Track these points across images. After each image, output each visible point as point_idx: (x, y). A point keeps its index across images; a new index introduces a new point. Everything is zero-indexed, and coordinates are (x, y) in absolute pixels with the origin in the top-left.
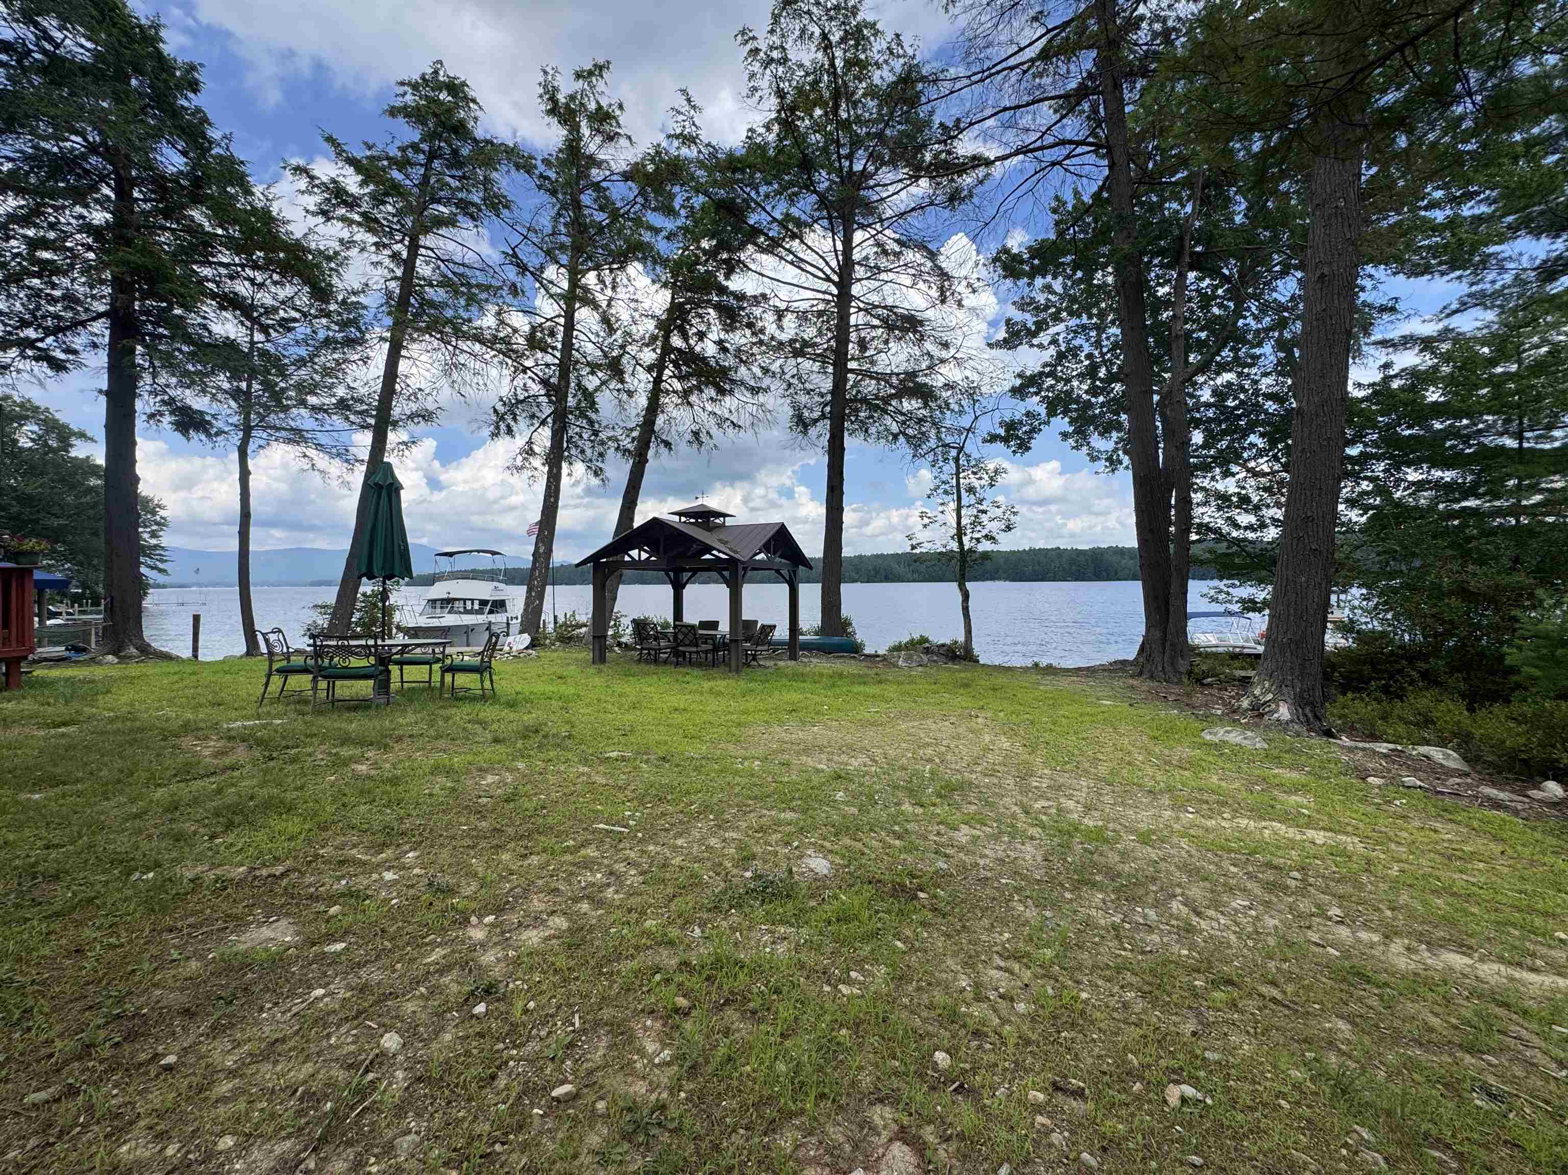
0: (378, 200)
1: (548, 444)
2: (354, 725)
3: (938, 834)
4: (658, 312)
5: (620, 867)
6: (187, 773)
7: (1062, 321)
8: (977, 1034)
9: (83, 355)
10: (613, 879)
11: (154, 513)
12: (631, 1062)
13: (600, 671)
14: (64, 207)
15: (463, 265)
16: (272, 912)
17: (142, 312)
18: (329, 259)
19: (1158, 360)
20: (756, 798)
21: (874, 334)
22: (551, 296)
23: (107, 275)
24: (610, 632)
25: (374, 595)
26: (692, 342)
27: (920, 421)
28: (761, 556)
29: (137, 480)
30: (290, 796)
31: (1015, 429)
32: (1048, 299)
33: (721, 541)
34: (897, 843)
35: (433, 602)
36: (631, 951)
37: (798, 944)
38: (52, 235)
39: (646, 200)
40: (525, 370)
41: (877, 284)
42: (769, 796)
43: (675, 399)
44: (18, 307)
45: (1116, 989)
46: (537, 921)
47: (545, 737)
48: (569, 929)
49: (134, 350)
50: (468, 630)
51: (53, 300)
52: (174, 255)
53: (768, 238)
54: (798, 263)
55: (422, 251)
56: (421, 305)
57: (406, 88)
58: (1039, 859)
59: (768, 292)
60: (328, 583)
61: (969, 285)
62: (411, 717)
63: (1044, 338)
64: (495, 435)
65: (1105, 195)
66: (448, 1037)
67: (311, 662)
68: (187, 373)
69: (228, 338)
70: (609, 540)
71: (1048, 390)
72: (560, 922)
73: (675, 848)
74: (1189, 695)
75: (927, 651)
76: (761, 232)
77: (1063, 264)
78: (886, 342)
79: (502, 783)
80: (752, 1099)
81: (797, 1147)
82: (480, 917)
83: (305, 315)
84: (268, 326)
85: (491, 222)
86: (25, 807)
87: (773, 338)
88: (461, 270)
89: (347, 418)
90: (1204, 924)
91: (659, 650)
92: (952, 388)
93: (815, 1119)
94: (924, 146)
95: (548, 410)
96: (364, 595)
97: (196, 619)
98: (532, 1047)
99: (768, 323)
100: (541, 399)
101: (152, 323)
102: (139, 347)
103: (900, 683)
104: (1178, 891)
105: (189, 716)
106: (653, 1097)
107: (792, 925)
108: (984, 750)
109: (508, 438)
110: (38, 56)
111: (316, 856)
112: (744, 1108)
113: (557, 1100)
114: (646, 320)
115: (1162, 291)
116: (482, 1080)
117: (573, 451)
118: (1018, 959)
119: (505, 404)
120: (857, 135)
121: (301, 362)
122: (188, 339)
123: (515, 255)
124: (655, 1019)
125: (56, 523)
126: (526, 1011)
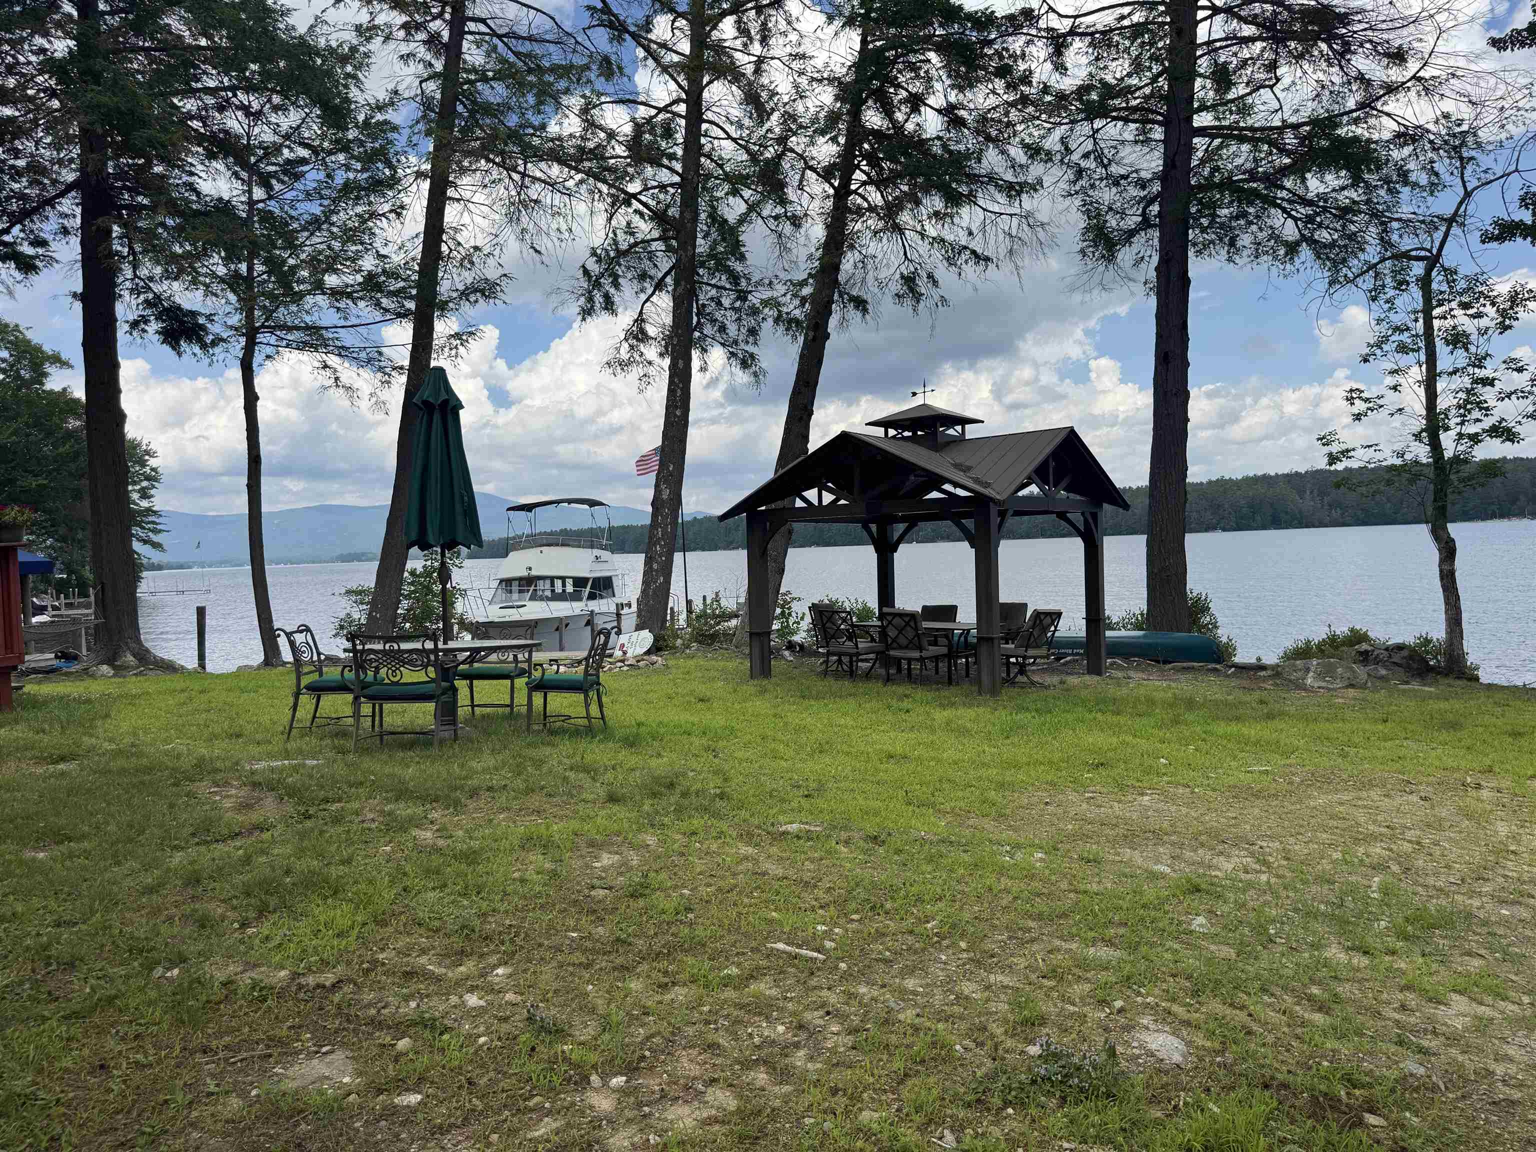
1: (668, 320)
2: (412, 769)
3: (1403, 1008)
4: (840, 71)
5: (814, 1017)
6: (208, 832)
9: (54, 246)
10: (803, 1036)
11: (143, 464)
13: (763, 691)
14: (22, 40)
15: (530, 38)
16: (326, 1041)
17: (117, 176)
18: (344, 59)
20: (1039, 917)
21: (1245, 53)
22: (665, 69)
23: (74, 129)
24: (776, 626)
25: (427, 573)
26: (899, 116)
27: (1345, 212)
28: (1034, 489)
29: (122, 416)
30: (335, 871)
33: (958, 466)
34: (1318, 1018)
35: (507, 583)
38: (10, 82)
40: (629, 198)
42: (1064, 915)
43: (873, 222)
46: (690, 1092)
47: (684, 795)
48: (739, 1111)
49: (110, 231)
50: (560, 625)
51: (17, 174)
52: (150, 85)
55: (471, 26)
56: (472, 113)
62: (488, 760)
64: (587, 312)
67: (349, 675)
68: (174, 258)
69: (220, 199)
70: (768, 475)
72: (722, 1098)
73: (902, 993)
75: (1365, 657)
78: (1272, 67)
79: (624, 867)
82: (605, 1077)
83: (315, 151)
84: (271, 175)
86: (32, 867)
87: (1046, 89)
88: (526, 47)
89: (378, 304)
91: (855, 656)
92: (1414, 140)
95: (665, 263)
96: (413, 573)
97: (201, 612)
99: (1038, 62)
100: (655, 246)
101: (129, 190)
102: (115, 228)
103: (1307, 719)
105: (203, 751)
108: (1496, 852)
109: (606, 315)
111: (375, 963)
114: (818, 88)
117: (708, 330)
119: (599, 260)
121: (315, 224)
122: (174, 208)
123: (607, 10)
125: (33, 483)
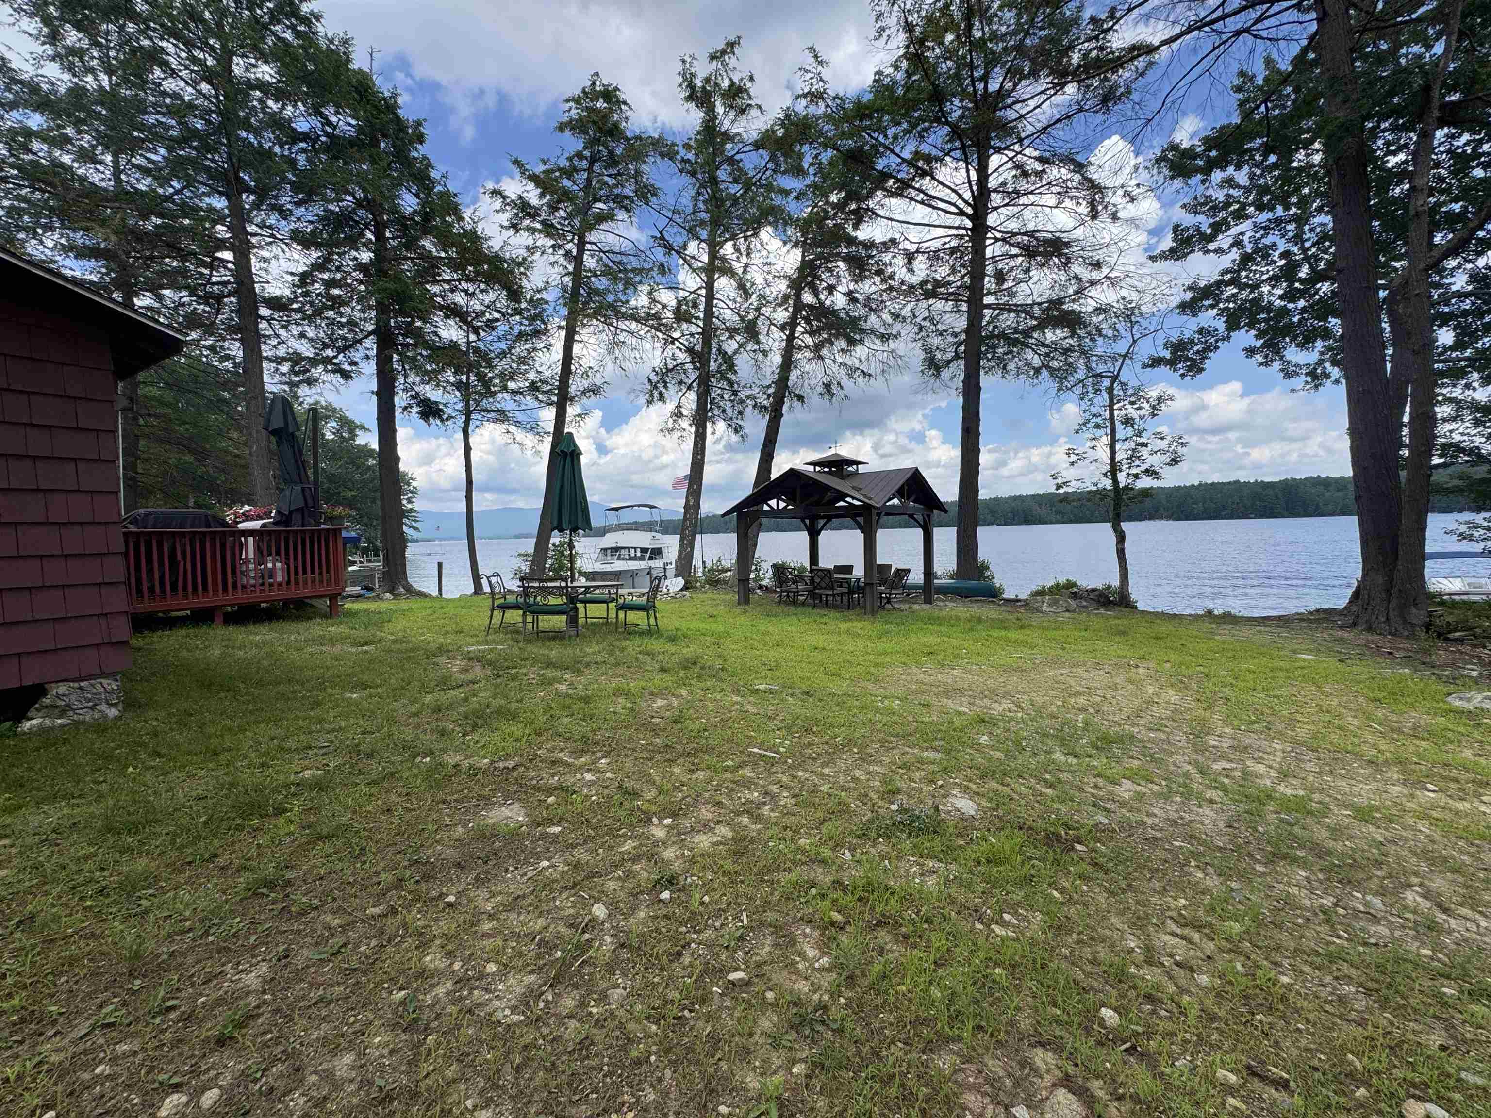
0: (553, 208)
1: (694, 406)
2: (554, 652)
3: (1096, 786)
4: (790, 272)
5: (774, 789)
6: (445, 684)
7: (1248, 217)
8: (1149, 998)
9: (361, 365)
10: (768, 798)
11: (409, 484)
12: (794, 963)
13: (745, 612)
14: (344, 253)
15: (621, 253)
16: (509, 797)
17: (396, 328)
18: (519, 265)
19: (1387, 248)
20: (897, 735)
21: (1013, 264)
22: (694, 270)
23: (373, 302)
24: (752, 576)
25: (562, 545)
26: (822, 297)
27: (1067, 351)
28: (896, 501)
29: (397, 459)
30: (513, 706)
31: (1185, 349)
32: (1228, 195)
33: (854, 488)
34: (1049, 791)
35: (604, 550)
36: (789, 864)
37: (947, 880)
38: (338, 276)
39: (776, 164)
40: (674, 341)
41: (1016, 209)
42: (910, 734)
43: (808, 354)
44: (322, 335)
45: (1328, 979)
46: (706, 827)
47: (702, 668)
48: (733, 838)
49: (392, 358)
50: (633, 574)
51: (341, 326)
52: (414, 278)
53: (898, 180)
54: (929, 201)
55: (588, 246)
56: (589, 294)
57: (572, 104)
58: (1221, 825)
59: (897, 236)
60: (527, 536)
61: (1127, 194)
62: (595, 648)
63: (1224, 241)
64: (650, 402)
65: (1312, 56)
66: (642, 914)
67: (521, 600)
68: (426, 373)
69: (452, 341)
70: (749, 492)
71: (1228, 300)
72: (724, 831)
73: (822, 776)
74: (1427, 652)
75: (1075, 596)
76: (891, 176)
77: (1250, 150)
78: (1027, 271)
79: (670, 707)
80: (909, 1017)
81: (956, 1071)
82: (660, 819)
83: (503, 315)
84: (479, 327)
85: (641, 209)
86: (350, 702)
87: (903, 283)
88: (618, 258)
89: (537, 398)
90: (1453, 923)
91: (797, 593)
92: (1105, 311)
93: (974, 1049)
94: (1071, 47)
95: (693, 376)
96: (554, 545)
97: (440, 565)
98: (708, 934)
99: (898, 267)
100: (687, 366)
101: (402, 335)
102: (395, 356)
103: (1043, 629)
104: (1415, 880)
105: (442, 640)
106: (816, 997)
107: (940, 861)
108: (1147, 702)
109: (660, 404)
110: (323, 139)
111: (535, 756)
112: (901, 1024)
113: (733, 983)
114: (778, 281)
115: (1392, 161)
116: (671, 954)
117: (716, 412)
118: (1198, 928)
119: (657, 374)
120: (993, 53)
121: (503, 354)
122: (427, 345)
123: (663, 238)
124: (813, 928)
125: (350, 494)
126: (702, 903)
